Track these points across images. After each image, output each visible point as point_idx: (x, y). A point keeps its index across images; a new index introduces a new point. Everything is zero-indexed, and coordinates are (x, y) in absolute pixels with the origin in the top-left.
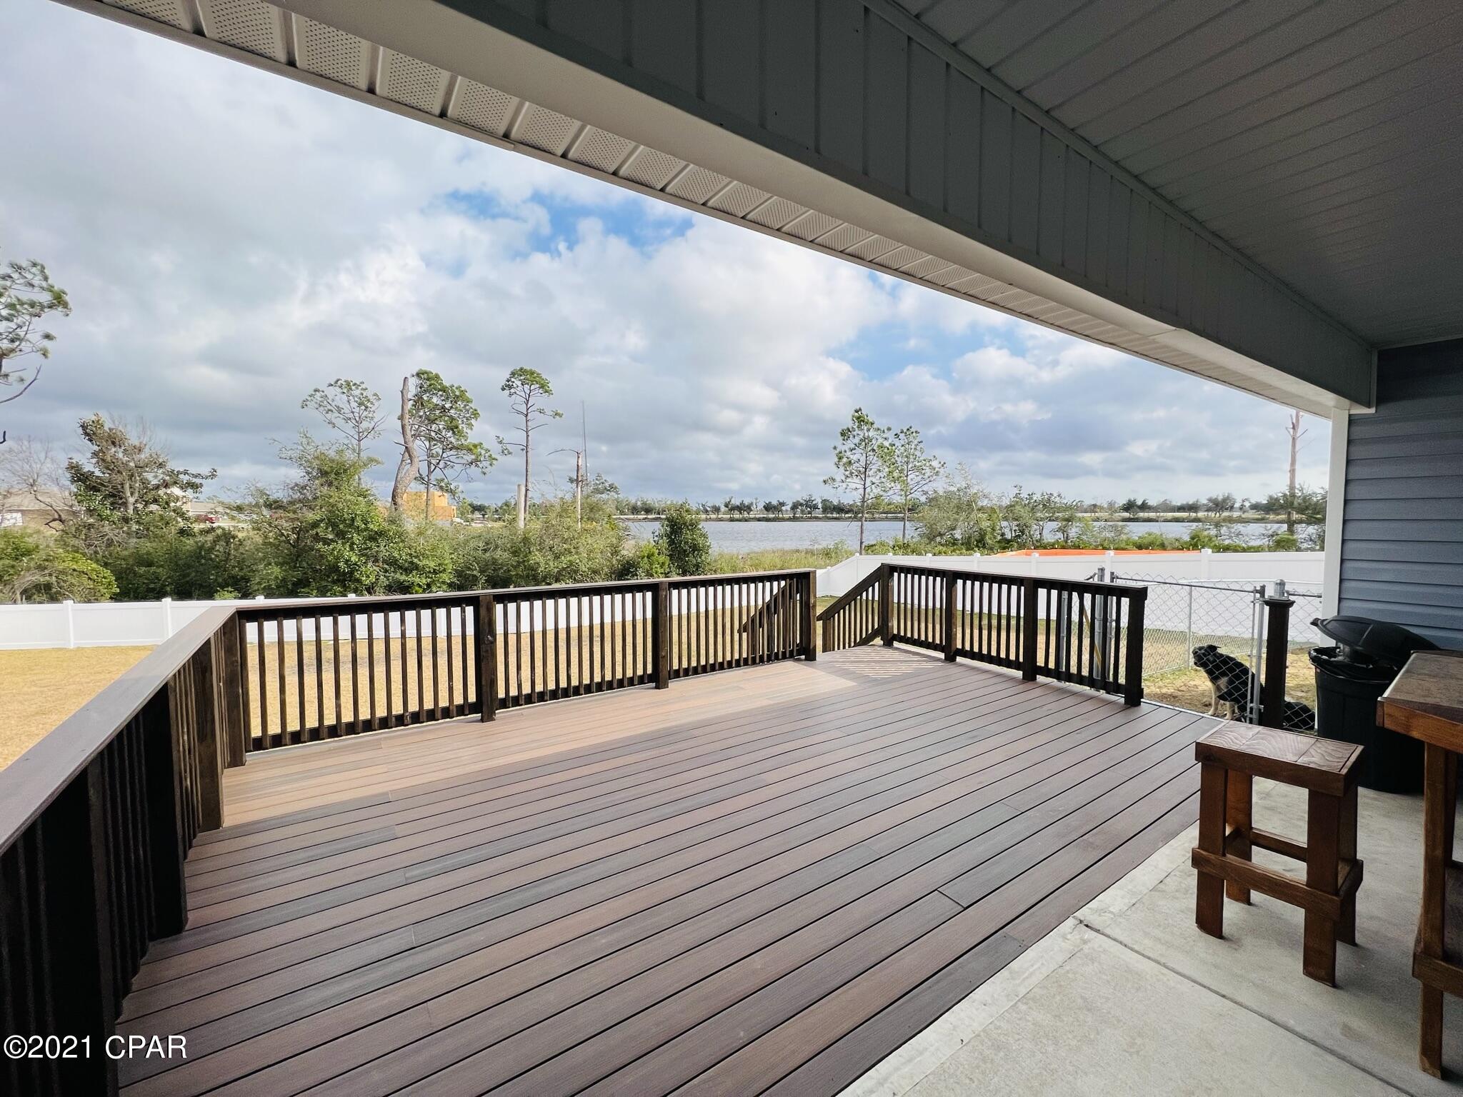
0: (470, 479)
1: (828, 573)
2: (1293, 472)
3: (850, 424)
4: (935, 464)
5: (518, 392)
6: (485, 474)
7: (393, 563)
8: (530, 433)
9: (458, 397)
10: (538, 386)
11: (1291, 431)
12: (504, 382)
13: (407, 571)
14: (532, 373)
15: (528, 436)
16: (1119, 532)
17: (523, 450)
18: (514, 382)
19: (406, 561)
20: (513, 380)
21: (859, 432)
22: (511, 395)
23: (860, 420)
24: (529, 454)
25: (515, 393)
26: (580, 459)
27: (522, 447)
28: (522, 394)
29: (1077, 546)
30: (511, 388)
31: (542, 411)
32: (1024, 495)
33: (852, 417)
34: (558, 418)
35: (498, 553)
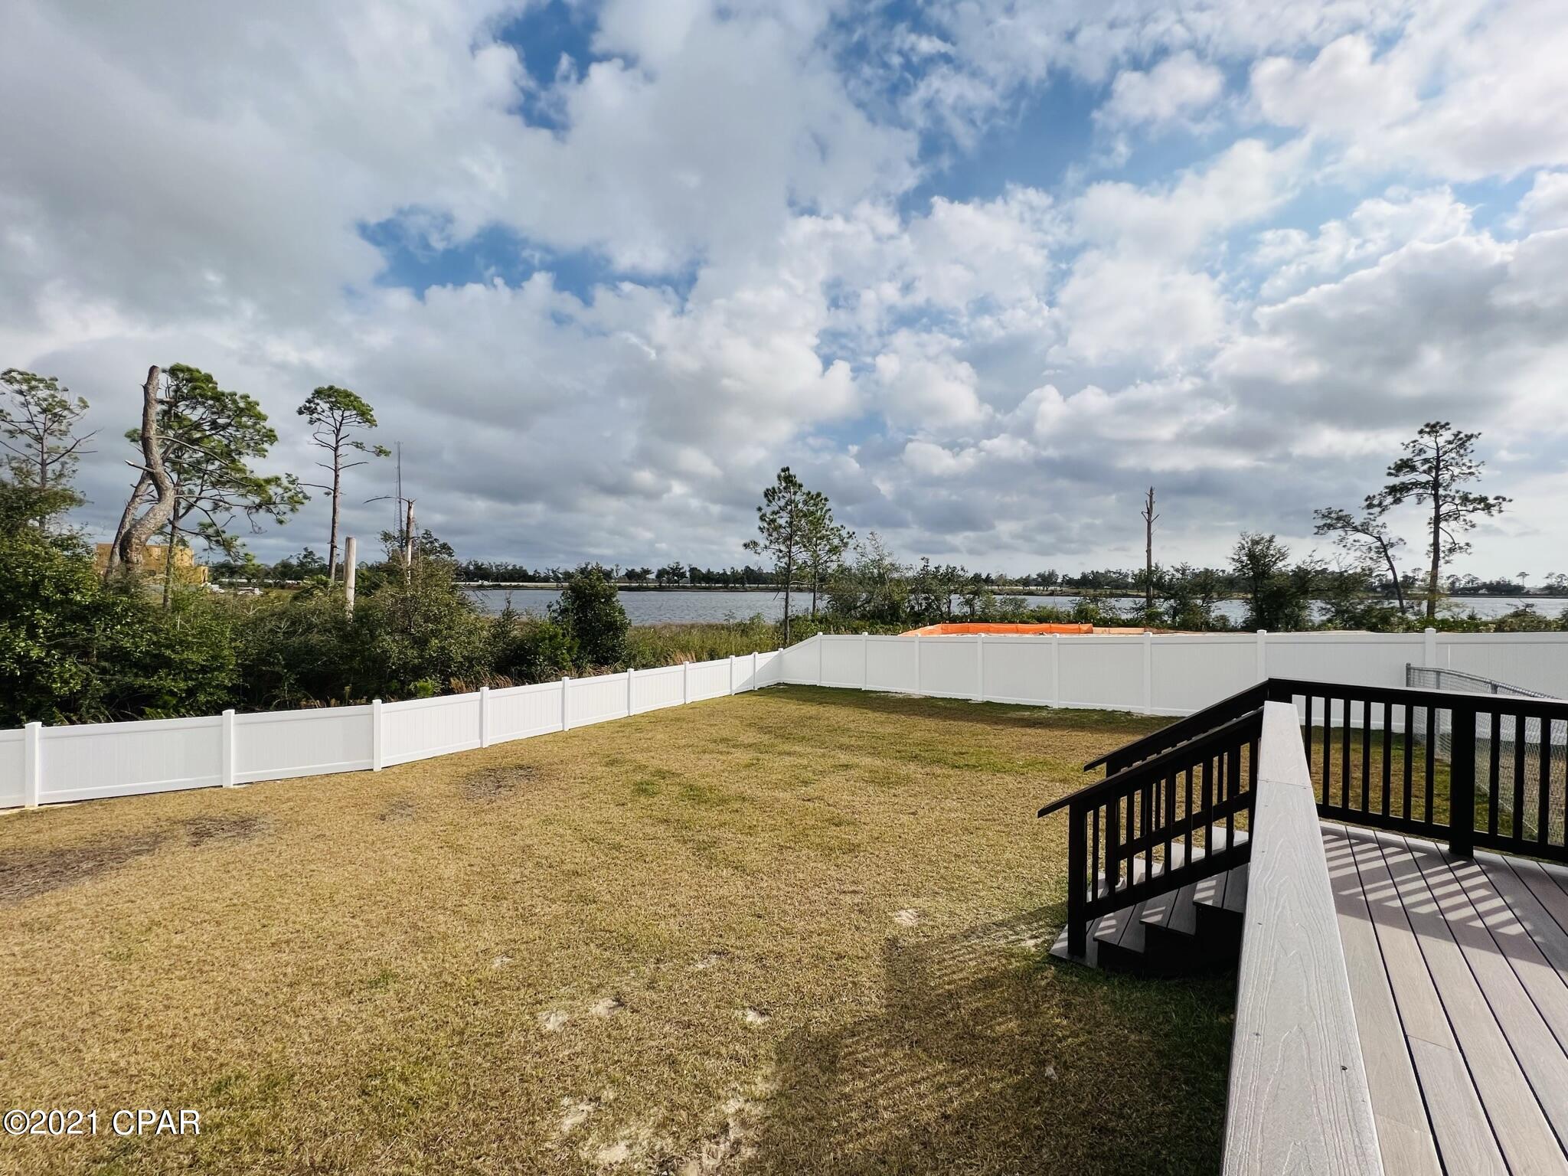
0: (256, 529)
1: (780, 656)
2: (1149, 551)
3: (776, 484)
4: (844, 533)
5: (323, 419)
6: (281, 522)
7: (118, 656)
8: (340, 473)
9: (242, 410)
10: (355, 412)
11: (1147, 515)
12: (302, 402)
13: (149, 670)
14: (348, 395)
15: (337, 476)
16: (1018, 605)
17: (328, 494)
18: (318, 404)
19: (147, 652)
20: (316, 401)
21: (785, 495)
22: (311, 422)
23: (788, 479)
24: (337, 500)
26: (412, 510)
27: (327, 490)
28: (331, 421)
29: (984, 619)
30: (312, 411)
31: (359, 445)
32: (931, 568)
33: (779, 477)
34: (383, 456)
35: (315, 638)
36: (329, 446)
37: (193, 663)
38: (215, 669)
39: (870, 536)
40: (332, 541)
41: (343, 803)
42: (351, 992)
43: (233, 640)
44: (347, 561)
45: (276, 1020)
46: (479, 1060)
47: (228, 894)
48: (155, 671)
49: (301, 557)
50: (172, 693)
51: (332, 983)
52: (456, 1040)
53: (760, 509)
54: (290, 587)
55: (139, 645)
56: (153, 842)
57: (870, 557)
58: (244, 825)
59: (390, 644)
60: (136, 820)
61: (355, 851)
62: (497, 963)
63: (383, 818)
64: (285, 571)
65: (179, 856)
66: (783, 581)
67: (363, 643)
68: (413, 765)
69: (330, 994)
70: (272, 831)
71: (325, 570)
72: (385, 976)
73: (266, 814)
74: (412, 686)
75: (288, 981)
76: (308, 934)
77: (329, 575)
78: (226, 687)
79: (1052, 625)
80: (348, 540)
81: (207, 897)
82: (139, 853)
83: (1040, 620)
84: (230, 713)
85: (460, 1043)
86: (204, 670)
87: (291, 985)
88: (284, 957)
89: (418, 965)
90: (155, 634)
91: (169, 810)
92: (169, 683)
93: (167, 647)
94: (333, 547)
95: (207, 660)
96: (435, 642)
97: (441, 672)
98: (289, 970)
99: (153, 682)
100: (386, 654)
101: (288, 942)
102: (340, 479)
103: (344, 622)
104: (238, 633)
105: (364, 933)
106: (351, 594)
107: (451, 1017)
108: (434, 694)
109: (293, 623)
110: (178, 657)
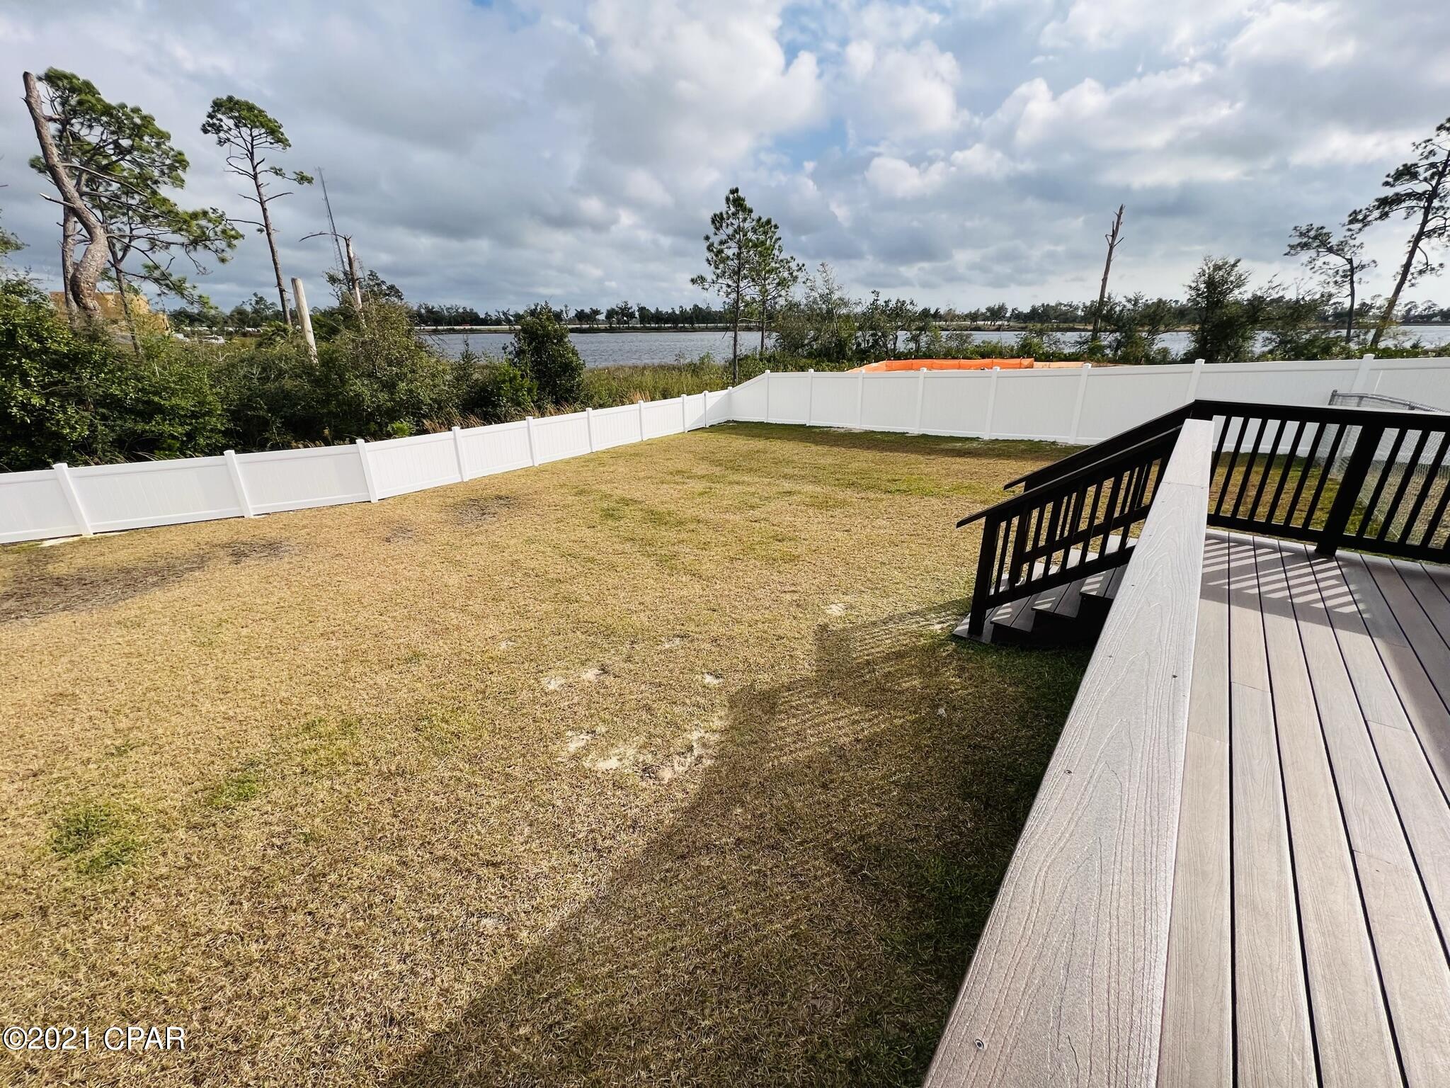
0: (201, 269)
1: (729, 394)
2: (1105, 280)
3: (724, 209)
4: (793, 265)
5: (232, 139)
6: (223, 260)
7: (112, 403)
8: (267, 205)
9: (139, 127)
10: (263, 131)
11: (1110, 239)
12: (204, 119)
13: (146, 415)
14: (251, 108)
15: (264, 210)
16: (963, 340)
17: (261, 231)
18: (221, 120)
19: (137, 400)
21: (734, 222)
22: (221, 142)
23: (737, 202)
24: (273, 237)
25: (229, 140)
26: (351, 248)
27: (259, 227)
28: (240, 141)
29: (928, 356)
30: (218, 129)
31: (278, 172)
32: (881, 302)
33: (728, 199)
34: (306, 184)
35: (288, 383)
36: (247, 173)
37: (183, 408)
38: (205, 415)
39: (821, 269)
40: (279, 284)
41: (352, 529)
42: (392, 666)
43: (212, 386)
44: (298, 306)
45: (338, 686)
46: (500, 709)
47: (274, 599)
48: (151, 416)
49: (253, 303)
50: (174, 437)
51: (375, 660)
52: (480, 696)
53: (707, 238)
54: (251, 335)
55: (128, 392)
56: (201, 561)
57: (820, 291)
58: (272, 548)
59: (359, 387)
60: (179, 545)
61: (370, 566)
62: (503, 646)
63: (388, 540)
64: (241, 317)
65: (223, 571)
66: (729, 320)
67: (335, 387)
68: (404, 498)
69: (376, 668)
70: (298, 552)
71: (280, 316)
72: (416, 655)
73: (288, 539)
74: (389, 428)
75: (341, 659)
76: (347, 627)
77: (286, 321)
78: (220, 431)
79: (995, 360)
80: (294, 281)
81: (258, 601)
82: (192, 570)
83: (983, 356)
84: (230, 453)
85: (483, 698)
86: (194, 415)
87: (343, 662)
88: (333, 643)
89: (439, 647)
90: (138, 380)
91: (204, 535)
92: (167, 428)
93: (155, 394)
94: (282, 291)
95: (195, 406)
96: (402, 385)
97: (414, 414)
98: (339, 652)
99: (152, 426)
100: (359, 396)
101: (333, 633)
102: (268, 213)
103: (312, 367)
104: (216, 380)
105: (392, 626)
106: (311, 338)
107: (473, 682)
108: (411, 435)
109: (264, 370)
110: (167, 403)
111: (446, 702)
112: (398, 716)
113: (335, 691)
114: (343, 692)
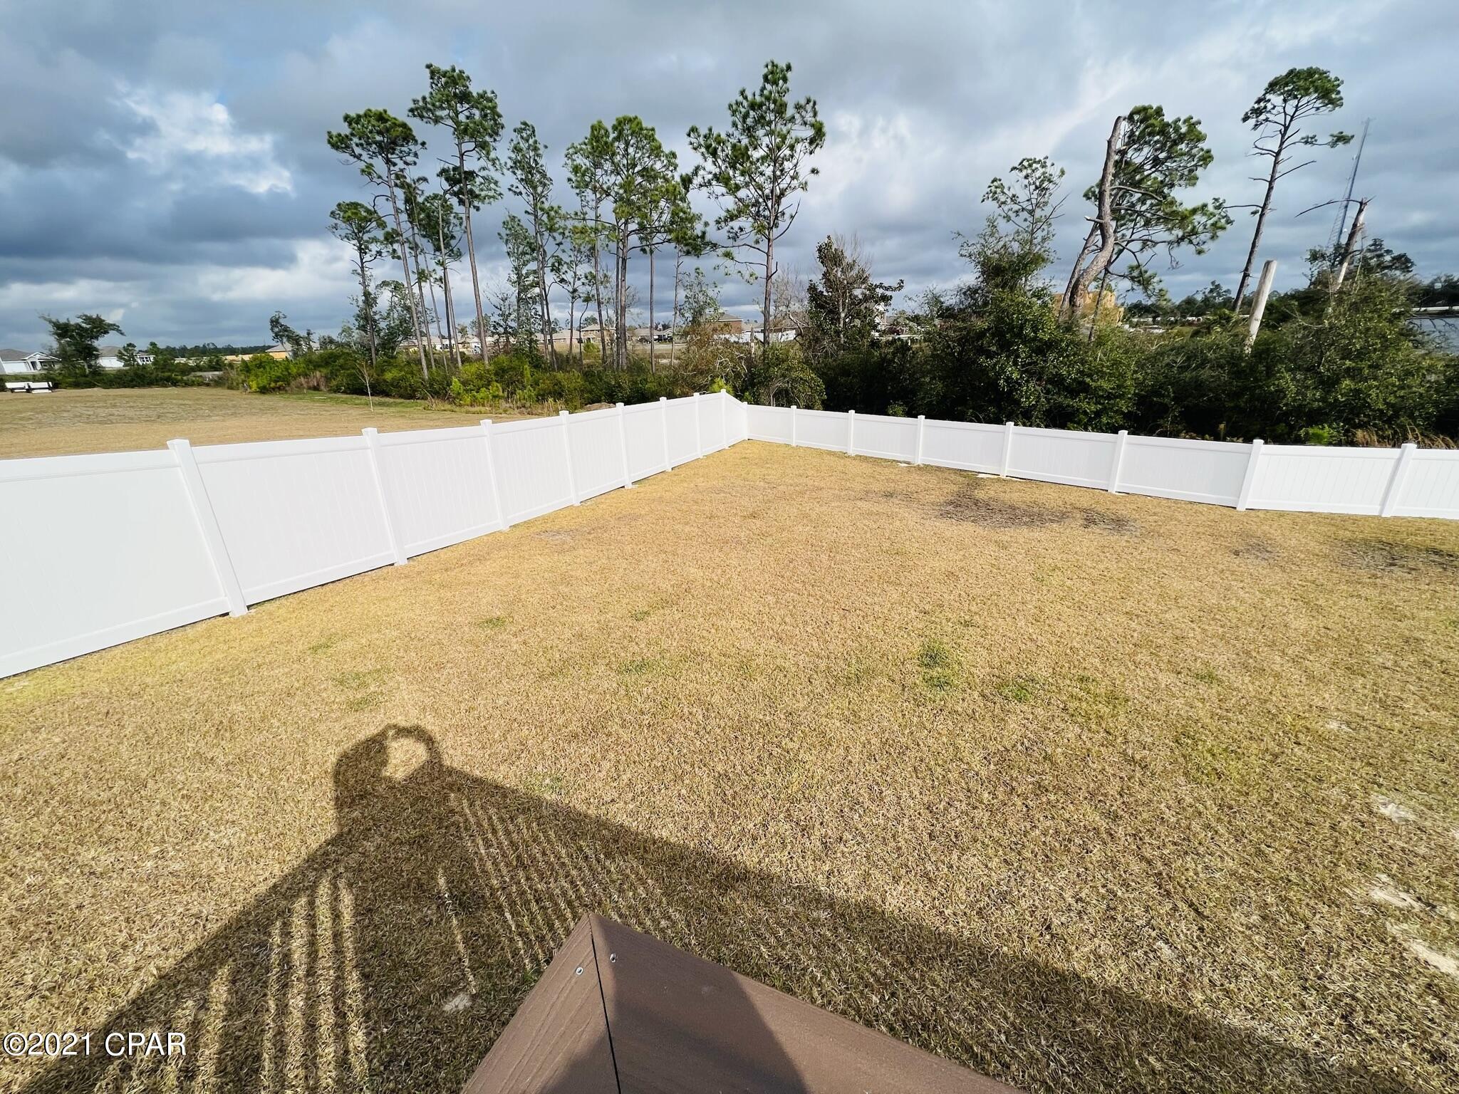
0: (1174, 263)
6: (1199, 253)
7: (1058, 382)
9: (1183, 136)
19: (1075, 380)
27: (1254, 209)
35: (1206, 373)
36: (1270, 151)
37: (1103, 390)
38: (1117, 397)
40: (1246, 269)
41: (1201, 530)
42: (1179, 673)
43: (1136, 372)
44: (1258, 293)
45: (1122, 663)
46: (1289, 785)
47: (1101, 567)
48: (1078, 395)
49: (1207, 291)
50: (1085, 413)
51: (1166, 659)
52: (1268, 757)
54: (1191, 324)
55: (1070, 373)
56: (1062, 516)
58: (1119, 523)
59: (1288, 383)
60: (1051, 499)
61: (1203, 571)
62: (1334, 725)
63: (1237, 553)
64: (1189, 306)
65: (1073, 531)
67: (1256, 380)
68: (1281, 514)
69: (1163, 666)
70: (1138, 534)
71: (1230, 304)
72: (1210, 676)
73: (1135, 520)
74: (1302, 433)
75: (1133, 641)
76: (1153, 618)
77: (1233, 309)
78: (1123, 413)
80: (1268, 264)
81: (1089, 563)
82: (1052, 521)
84: (1123, 433)
85: (1272, 762)
86: (1110, 397)
87: (1135, 645)
88: (1133, 625)
89: (1243, 682)
90: (1083, 365)
91: (1072, 498)
92: (1084, 405)
93: (1090, 376)
94: (1246, 276)
95: (1113, 389)
96: (1347, 383)
97: (1347, 421)
98: (1135, 635)
99: (1074, 403)
100: (1281, 392)
101: (1137, 616)
102: (1273, 193)
103: (1240, 358)
104: (1141, 366)
105: (1199, 637)
106: (1255, 327)
107: (1267, 738)
108: (1330, 444)
109: (1188, 359)
110: (1093, 384)
111: (1222, 738)
112: (1164, 719)
113: (1116, 664)
114: (1123, 669)
